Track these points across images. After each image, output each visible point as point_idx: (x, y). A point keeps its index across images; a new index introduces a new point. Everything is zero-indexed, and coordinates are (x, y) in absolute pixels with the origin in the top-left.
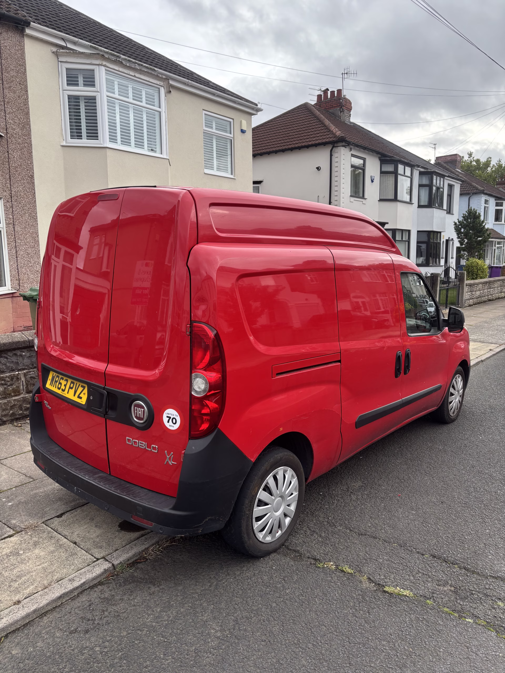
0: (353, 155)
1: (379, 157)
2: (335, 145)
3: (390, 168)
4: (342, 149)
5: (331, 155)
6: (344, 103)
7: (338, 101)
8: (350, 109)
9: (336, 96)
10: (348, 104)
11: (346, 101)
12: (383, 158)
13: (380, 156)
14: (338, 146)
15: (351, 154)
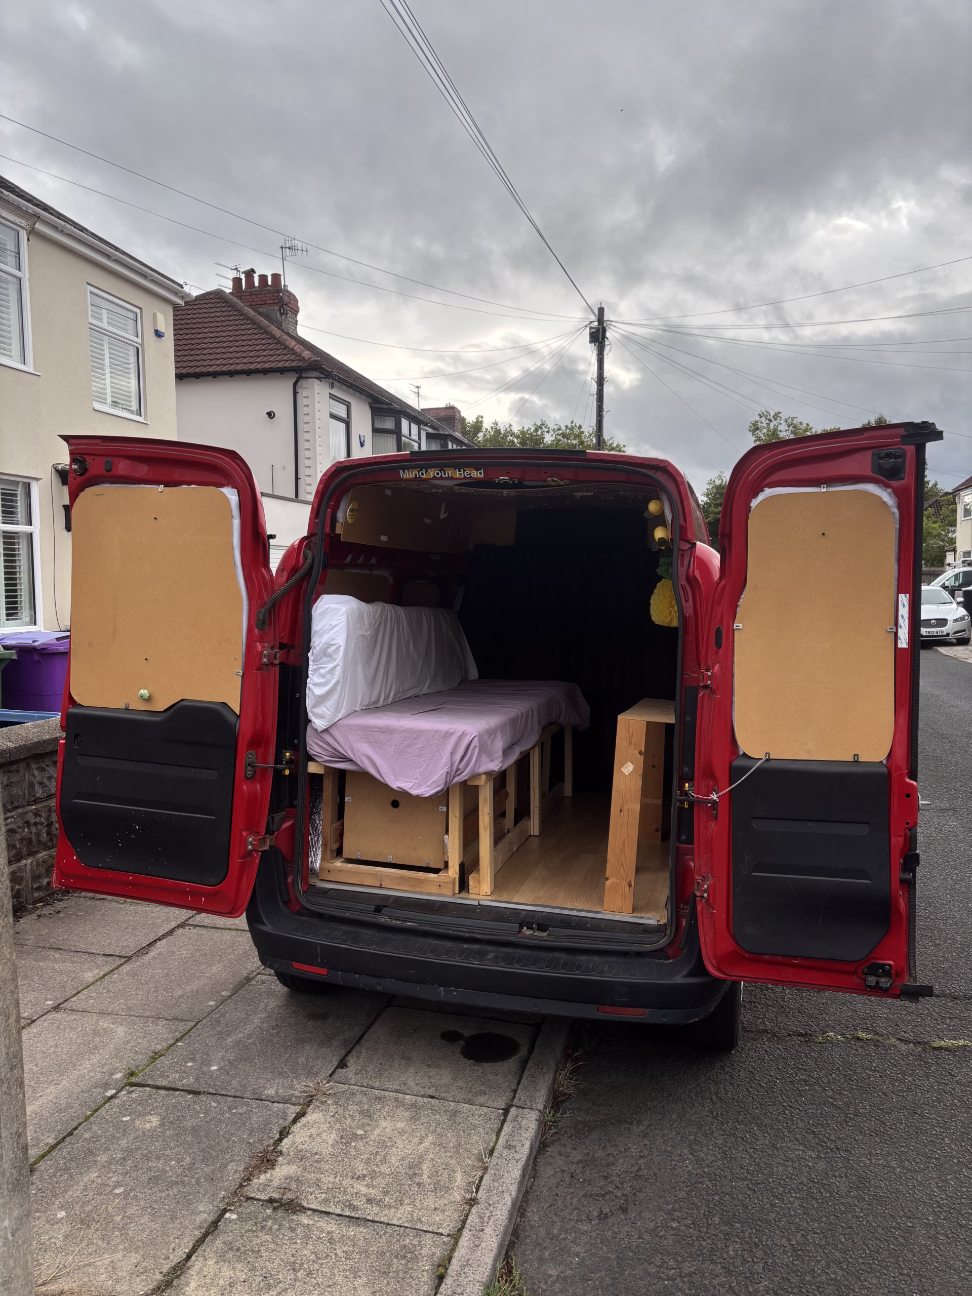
0: (332, 396)
1: (369, 403)
2: (304, 375)
3: (389, 424)
4: (316, 382)
5: (295, 393)
6: (286, 299)
7: (276, 294)
8: (296, 311)
9: (270, 283)
10: (292, 302)
11: (289, 297)
12: (377, 406)
13: (370, 401)
14: (308, 378)
15: (330, 394)
